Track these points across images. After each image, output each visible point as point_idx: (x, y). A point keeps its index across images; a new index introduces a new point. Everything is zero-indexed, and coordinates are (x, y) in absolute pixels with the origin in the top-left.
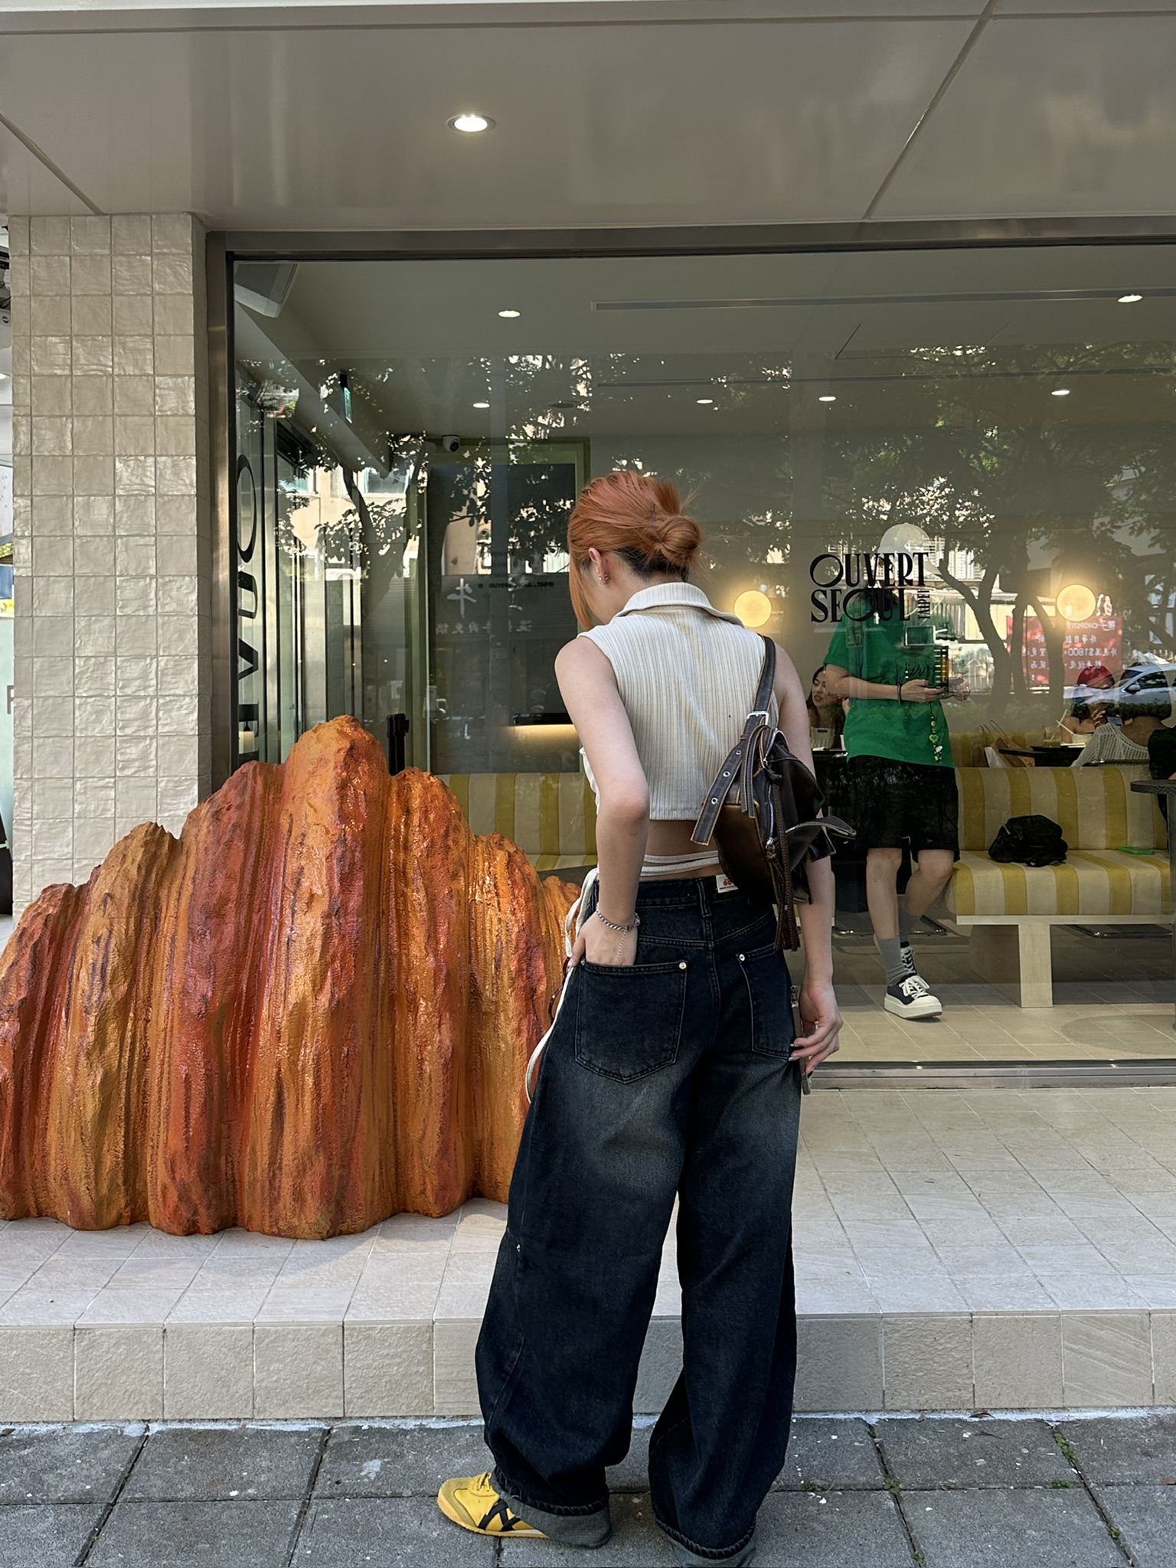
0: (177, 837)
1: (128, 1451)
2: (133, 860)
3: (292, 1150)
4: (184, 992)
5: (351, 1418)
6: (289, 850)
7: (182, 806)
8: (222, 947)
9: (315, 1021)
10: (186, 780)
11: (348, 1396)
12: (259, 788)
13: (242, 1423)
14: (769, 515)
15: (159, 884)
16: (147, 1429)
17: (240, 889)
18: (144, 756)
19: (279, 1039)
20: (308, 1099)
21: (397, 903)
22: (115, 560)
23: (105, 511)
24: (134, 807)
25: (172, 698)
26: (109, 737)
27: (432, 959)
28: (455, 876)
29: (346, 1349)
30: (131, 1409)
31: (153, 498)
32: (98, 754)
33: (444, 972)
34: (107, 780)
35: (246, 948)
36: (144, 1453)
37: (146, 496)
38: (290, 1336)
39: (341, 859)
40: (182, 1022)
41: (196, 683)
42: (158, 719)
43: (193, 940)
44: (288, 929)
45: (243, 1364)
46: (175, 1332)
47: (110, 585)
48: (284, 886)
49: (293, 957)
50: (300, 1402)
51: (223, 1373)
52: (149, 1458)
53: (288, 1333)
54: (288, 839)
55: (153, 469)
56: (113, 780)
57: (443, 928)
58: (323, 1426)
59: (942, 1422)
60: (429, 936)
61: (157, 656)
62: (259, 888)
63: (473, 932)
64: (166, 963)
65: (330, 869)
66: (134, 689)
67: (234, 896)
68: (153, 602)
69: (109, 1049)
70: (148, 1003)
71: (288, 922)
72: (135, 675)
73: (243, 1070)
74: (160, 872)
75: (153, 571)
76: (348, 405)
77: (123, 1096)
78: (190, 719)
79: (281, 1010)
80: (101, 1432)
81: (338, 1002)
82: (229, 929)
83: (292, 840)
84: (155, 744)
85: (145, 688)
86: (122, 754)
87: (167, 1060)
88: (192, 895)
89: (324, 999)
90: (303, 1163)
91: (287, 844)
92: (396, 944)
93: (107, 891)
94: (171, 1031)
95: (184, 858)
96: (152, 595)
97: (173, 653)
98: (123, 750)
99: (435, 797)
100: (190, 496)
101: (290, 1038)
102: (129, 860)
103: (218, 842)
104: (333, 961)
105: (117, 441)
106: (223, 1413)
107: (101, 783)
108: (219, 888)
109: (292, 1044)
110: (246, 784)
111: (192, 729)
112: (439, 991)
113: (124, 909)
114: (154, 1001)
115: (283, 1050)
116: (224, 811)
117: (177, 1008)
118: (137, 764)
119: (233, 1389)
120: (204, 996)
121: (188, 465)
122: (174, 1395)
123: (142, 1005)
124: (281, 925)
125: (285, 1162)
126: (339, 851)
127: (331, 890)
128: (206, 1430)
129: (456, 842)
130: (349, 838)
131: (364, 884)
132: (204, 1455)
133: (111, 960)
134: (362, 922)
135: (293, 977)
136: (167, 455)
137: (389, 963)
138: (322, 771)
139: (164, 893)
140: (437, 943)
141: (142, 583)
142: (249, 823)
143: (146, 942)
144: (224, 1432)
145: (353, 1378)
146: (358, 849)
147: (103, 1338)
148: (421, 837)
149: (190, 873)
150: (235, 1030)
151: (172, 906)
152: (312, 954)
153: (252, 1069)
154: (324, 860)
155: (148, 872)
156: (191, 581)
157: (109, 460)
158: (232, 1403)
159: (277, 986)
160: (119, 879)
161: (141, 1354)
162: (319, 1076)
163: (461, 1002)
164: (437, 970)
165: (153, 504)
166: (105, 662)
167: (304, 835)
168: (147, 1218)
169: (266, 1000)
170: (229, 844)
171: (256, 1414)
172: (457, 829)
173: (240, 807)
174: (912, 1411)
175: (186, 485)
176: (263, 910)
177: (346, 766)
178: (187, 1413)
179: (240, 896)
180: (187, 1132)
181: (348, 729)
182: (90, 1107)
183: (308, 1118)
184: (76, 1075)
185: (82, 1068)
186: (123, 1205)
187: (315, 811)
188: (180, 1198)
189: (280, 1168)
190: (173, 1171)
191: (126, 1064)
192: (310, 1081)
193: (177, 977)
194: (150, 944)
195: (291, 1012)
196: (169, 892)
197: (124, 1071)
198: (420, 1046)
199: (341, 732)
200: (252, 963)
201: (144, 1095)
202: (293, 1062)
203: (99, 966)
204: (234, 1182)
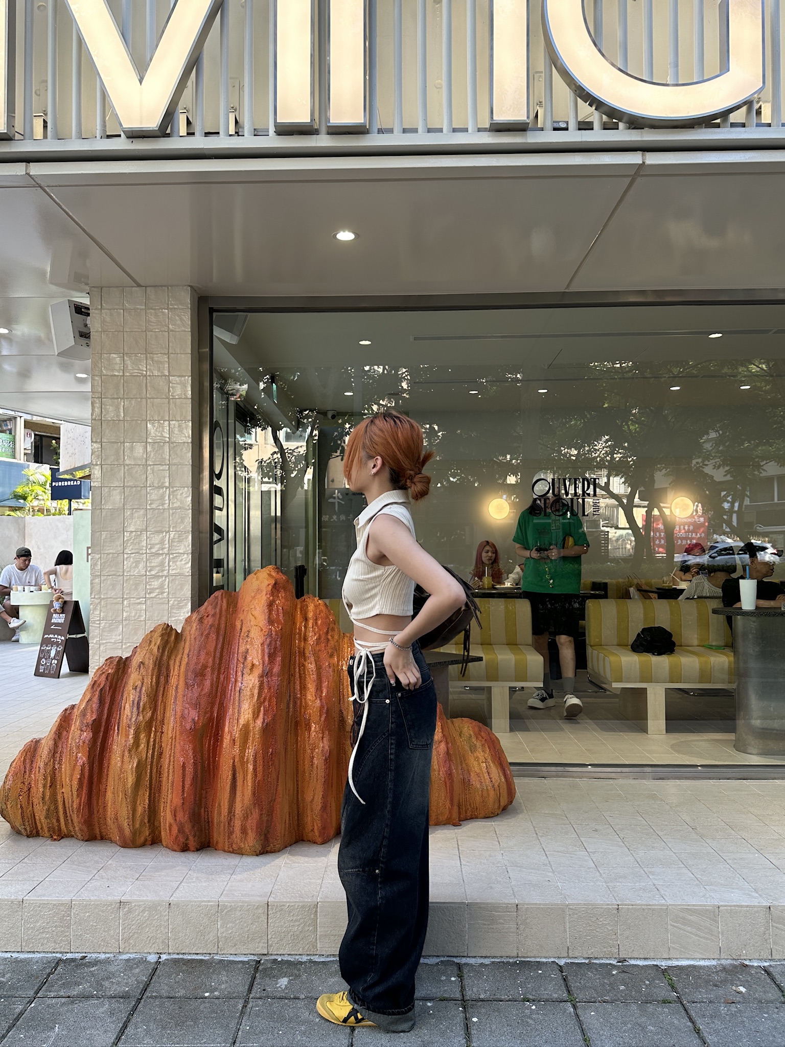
0: (179, 631)
1: (149, 970)
2: (155, 644)
3: (240, 806)
4: (183, 717)
5: (272, 954)
6: (241, 640)
7: (182, 614)
8: (203, 693)
9: (254, 734)
10: (185, 600)
11: (270, 943)
12: (225, 604)
13: (212, 956)
14: (508, 457)
15: (169, 657)
16: (160, 958)
17: (214, 660)
18: (161, 586)
19: (234, 744)
20: (250, 777)
21: (299, 670)
22: (147, 478)
23: (141, 451)
24: (156, 615)
25: (177, 555)
26: (142, 576)
27: (319, 701)
28: (331, 656)
29: (269, 916)
30: (151, 946)
31: (168, 444)
32: (137, 586)
33: (325, 709)
34: (141, 599)
35: (216, 693)
36: (158, 971)
37: (164, 443)
38: (239, 909)
39: (269, 645)
40: (181, 734)
41: (190, 546)
42: (169, 566)
43: (188, 689)
44: (240, 684)
45: (212, 924)
46: (175, 905)
47: (144, 492)
48: (238, 660)
49: (242, 699)
50: (244, 945)
51: (202, 928)
52: (160, 974)
53: (238, 907)
54: (240, 634)
55: (168, 428)
56: (144, 599)
57: (325, 684)
58: (256, 958)
59: (601, 965)
60: (317, 689)
61: (169, 531)
62: (224, 661)
63: (342, 687)
64: (173, 701)
65: (263, 651)
66: (156, 549)
67: (210, 664)
68: (167, 502)
69: (141, 748)
70: (162, 723)
71: (240, 679)
72: (157, 542)
73: (214, 761)
74: (170, 651)
75: (167, 484)
76: (275, 393)
77: (148, 774)
78: (187, 566)
79: (235, 727)
80: (133, 959)
81: (267, 724)
82: (208, 683)
83: (242, 634)
84: (167, 580)
85: (163, 549)
86: (149, 585)
87: (172, 754)
88: (188, 663)
89: (259, 722)
90: (247, 813)
91: (240, 636)
92: (299, 693)
93: (141, 661)
94: (175, 738)
95: (183, 643)
96: (167, 498)
97: (178, 530)
98: (150, 583)
99: (321, 611)
100: (188, 443)
101: (240, 744)
102: (153, 643)
103: (202, 634)
104: (264, 701)
105: (148, 412)
106: (201, 949)
107: (138, 601)
108: (202, 660)
109: (241, 747)
110: (217, 603)
111: (188, 572)
112: (323, 719)
113: (150, 670)
114: (166, 721)
115: (236, 750)
116: (205, 617)
117: (178, 725)
118: (157, 591)
119: (207, 937)
120: (193, 720)
121: (187, 426)
122: (175, 939)
123: (159, 724)
124: (236, 681)
125: (237, 812)
126: (268, 640)
127: (263, 662)
128: (192, 959)
129: (333, 637)
130: (274, 633)
131: (282, 659)
132: (190, 973)
133: (142, 699)
134: (281, 680)
135: (242, 710)
136: (175, 420)
137: (295, 703)
138: (258, 596)
139: (172, 662)
140: (322, 692)
141: (161, 491)
142: (219, 624)
143: (162, 689)
144: (202, 960)
145: (273, 933)
146: (278, 640)
147: (136, 907)
148: (313, 634)
149: (186, 651)
150: (210, 738)
151: (176, 670)
152: (253, 697)
153: (219, 760)
154: (260, 646)
155: (163, 652)
156: (188, 490)
157: (144, 423)
158: (206, 945)
159: (233, 715)
160: (147, 653)
161: (156, 917)
162: (256, 765)
163: (335, 726)
164: (322, 707)
165: (168, 447)
166: (141, 534)
167: (249, 632)
168: (161, 841)
169: (227, 724)
170: (207, 636)
171: (219, 951)
172: (333, 630)
173: (214, 615)
174: (584, 958)
175: (186, 437)
176: (226, 673)
177: (272, 594)
178: (182, 950)
179: (214, 664)
180: (183, 794)
181: (274, 574)
182: (131, 780)
183: (250, 788)
184: (123, 762)
185: (126, 758)
186: (148, 834)
187: (255, 618)
188: (179, 831)
189: (234, 816)
190: (175, 816)
191: (150, 756)
192: (251, 767)
193: (179, 709)
194: (164, 691)
195: (241, 729)
196: (175, 662)
197: (149, 760)
198: (312, 749)
199: (270, 575)
200: (220, 701)
201: (160, 773)
202: (242, 757)
203: (136, 702)
204: (208, 822)
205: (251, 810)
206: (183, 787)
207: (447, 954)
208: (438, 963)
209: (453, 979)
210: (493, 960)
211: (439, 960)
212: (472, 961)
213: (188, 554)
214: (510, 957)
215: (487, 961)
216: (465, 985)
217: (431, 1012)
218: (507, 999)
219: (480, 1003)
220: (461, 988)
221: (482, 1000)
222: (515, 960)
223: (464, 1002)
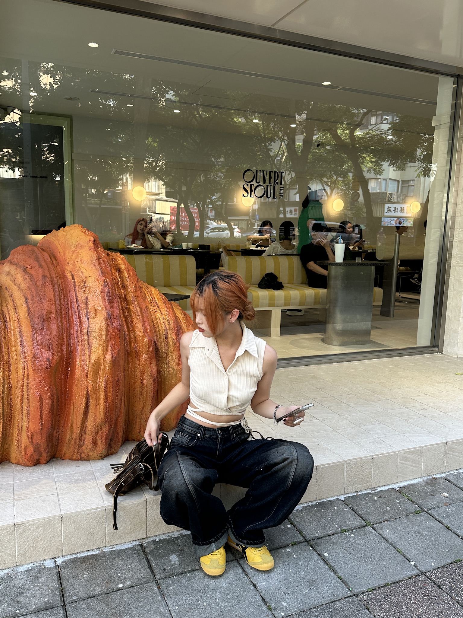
3: (92, 424)
4: (35, 357)
5: (150, 537)
6: (77, 289)
8: (53, 336)
9: (104, 367)
11: (148, 529)
13: (101, 549)
16: (55, 562)
17: (56, 307)
19: (87, 376)
20: (102, 401)
27: (147, 336)
29: (147, 510)
35: (63, 335)
36: (62, 575)
40: (35, 372)
43: (35, 332)
44: (86, 326)
45: (100, 525)
46: (67, 517)
48: (78, 305)
49: (91, 339)
50: (127, 535)
51: (91, 530)
52: (66, 576)
54: (74, 283)
58: (138, 543)
60: (143, 327)
62: (63, 307)
65: (103, 298)
67: (53, 310)
70: (8, 362)
71: (85, 322)
73: (65, 391)
79: (88, 363)
80: (33, 569)
81: (115, 358)
82: (54, 327)
83: (77, 283)
87: (25, 389)
88: (28, 310)
89: (109, 357)
90: (98, 429)
91: (75, 285)
94: (28, 376)
101: (92, 376)
103: (35, 284)
104: (110, 339)
106: (92, 547)
108: (46, 307)
110: (37, 256)
114: (12, 361)
115: (89, 381)
116: (28, 269)
117: (30, 365)
119: (95, 537)
120: (48, 359)
122: (68, 544)
123: (6, 364)
124: (81, 324)
125: (88, 429)
126: (106, 289)
127: (105, 307)
128: (85, 556)
130: (109, 283)
131: (118, 304)
132: (93, 570)
134: (121, 322)
135: (93, 348)
138: (81, 251)
140: (147, 329)
142: (50, 276)
144: (94, 555)
145: (151, 521)
146: (113, 288)
147: (30, 526)
148: (131, 283)
150: (61, 374)
151: (13, 315)
152: (101, 337)
153: (71, 390)
154: (99, 294)
158: (96, 542)
159: (83, 353)
161: (50, 530)
162: (106, 391)
164: (150, 341)
167: (85, 282)
169: (78, 359)
170: (44, 286)
171: (107, 544)
173: (41, 267)
174: (353, 493)
176: (67, 317)
177: (95, 249)
178: (74, 551)
179: (56, 310)
180: (41, 422)
183: (101, 409)
187: (86, 270)
188: (34, 451)
189: (85, 432)
190: (32, 440)
191: (1, 392)
192: (102, 393)
193: (28, 350)
195: (93, 364)
196: (8, 308)
197: (1, 395)
198: (142, 373)
200: (67, 342)
202: (94, 386)
204: (58, 440)
205: (101, 427)
206: (41, 416)
209: (289, 526)
210: (303, 506)
216: (299, 529)
217: (295, 556)
218: (333, 533)
219: (319, 541)
220: (299, 532)
221: (318, 538)
222: (315, 503)
223: (308, 542)
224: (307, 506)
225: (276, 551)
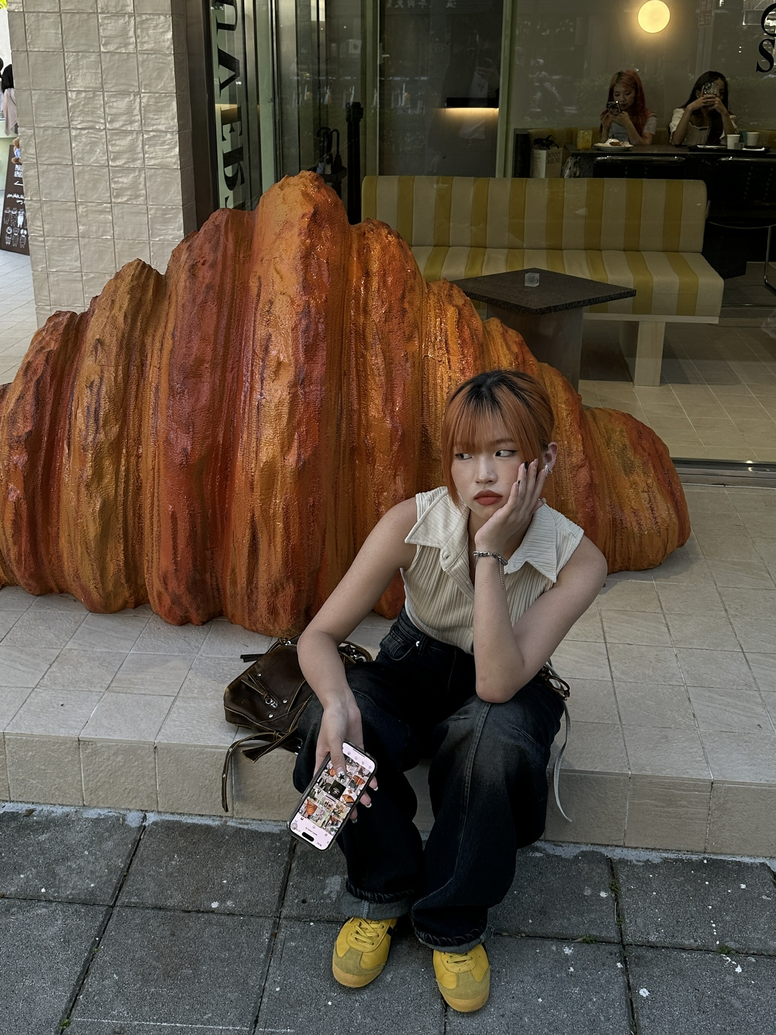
0: (162, 273)
1: (127, 845)
2: (121, 307)
3: (266, 577)
4: (168, 442)
6: (258, 317)
8: (199, 405)
9: (284, 477)
10: (173, 209)
12: (231, 246)
13: (224, 819)
15: (144, 332)
16: (145, 818)
17: (215, 350)
18: (134, 186)
19: (252, 489)
20: (279, 539)
21: (357, 364)
25: (155, 133)
26: (102, 166)
27: (389, 420)
28: (409, 338)
30: (131, 801)
32: (95, 182)
33: (400, 432)
34: (105, 205)
35: (221, 406)
39: (306, 331)
40: (167, 468)
41: (176, 120)
42: (144, 153)
43: (174, 396)
44: (258, 394)
46: (164, 749)
47: (93, 22)
48: (254, 351)
49: (262, 420)
52: (145, 854)
54: (257, 304)
56: (109, 206)
57: (399, 390)
60: (386, 398)
61: (139, 93)
62: (231, 349)
64: (151, 412)
65: (295, 340)
66: (121, 123)
67: (209, 357)
68: (133, 40)
69: (106, 481)
70: (138, 441)
71: (257, 386)
72: (122, 110)
73: (222, 509)
74: (145, 320)
77: (121, 520)
78: (172, 154)
79: (253, 466)
80: (106, 819)
81: (304, 463)
82: (206, 388)
83: (260, 305)
84: (143, 176)
85: (131, 123)
86: (115, 182)
87: (156, 494)
88: (172, 350)
89: (292, 459)
90: (276, 587)
91: (256, 309)
92: (356, 405)
93: (98, 337)
94: (159, 471)
95: (166, 303)
97: (154, 90)
98: (116, 180)
99: (393, 258)
101: (262, 490)
102: (117, 306)
104: (299, 424)
106: (207, 811)
108: (195, 349)
109: (264, 495)
110: (219, 239)
111: (175, 163)
112: (395, 448)
113: (113, 357)
114: (143, 441)
115: (256, 498)
116: (199, 265)
117: (162, 453)
120: (185, 450)
122: (166, 795)
123: (132, 444)
124: (252, 388)
125: (260, 584)
126: (304, 322)
127: (297, 360)
128: (193, 824)
129: (411, 304)
130: (313, 310)
131: (327, 354)
132: (191, 855)
133: (103, 406)
134: (326, 390)
135: (263, 439)
137: (350, 418)
138: (287, 234)
139: (148, 341)
140: (394, 405)
141: (122, 21)
142: (222, 283)
143: (134, 387)
144: (208, 827)
146: (322, 320)
147: (104, 749)
148: (380, 303)
149: (171, 326)
150: (214, 477)
151: (156, 355)
152: (280, 419)
153: (230, 509)
154: (289, 331)
155: (134, 321)
156: (166, 20)
158: (215, 804)
159: (249, 444)
160: (108, 325)
161: (136, 763)
162: (288, 523)
163: (414, 454)
164: (394, 430)
166: (94, 97)
167: (272, 303)
168: (149, 603)
169: (240, 457)
170: (203, 305)
171: (235, 814)
172: (412, 290)
173: (213, 266)
176: (235, 370)
177: (310, 232)
178: (178, 809)
179: (214, 357)
180: (176, 557)
181: (311, 191)
182: (93, 530)
183: (279, 556)
184: (78, 500)
185: (84, 498)
186: (127, 596)
187: (281, 278)
188: (173, 603)
190: (166, 584)
191: (122, 493)
192: (280, 525)
193: (162, 425)
194: (137, 389)
195: (263, 469)
196: (153, 339)
197: (121, 498)
198: (378, 492)
199: (305, 194)
200: (227, 418)
201: (139, 517)
202: (265, 511)
203: (92, 410)
204: (218, 590)
205: (282, 584)
206: (175, 547)
207: (592, 842)
208: (576, 857)
209: (603, 895)
210: (665, 855)
211: (577, 851)
212: (631, 855)
213: (172, 133)
214: (692, 852)
215: (655, 857)
216: (622, 910)
217: (572, 969)
218: (695, 945)
219: (650, 954)
220: (618, 916)
221: (652, 947)
222: (700, 857)
223: (624, 947)
224: (676, 860)
225: (539, 942)
